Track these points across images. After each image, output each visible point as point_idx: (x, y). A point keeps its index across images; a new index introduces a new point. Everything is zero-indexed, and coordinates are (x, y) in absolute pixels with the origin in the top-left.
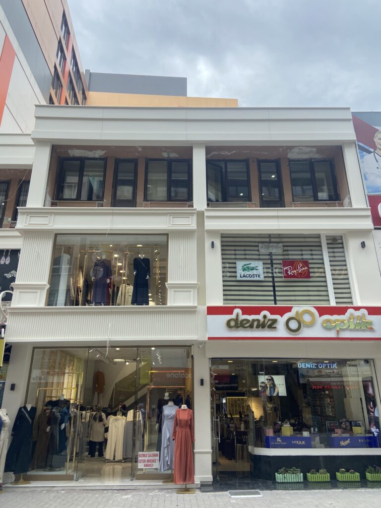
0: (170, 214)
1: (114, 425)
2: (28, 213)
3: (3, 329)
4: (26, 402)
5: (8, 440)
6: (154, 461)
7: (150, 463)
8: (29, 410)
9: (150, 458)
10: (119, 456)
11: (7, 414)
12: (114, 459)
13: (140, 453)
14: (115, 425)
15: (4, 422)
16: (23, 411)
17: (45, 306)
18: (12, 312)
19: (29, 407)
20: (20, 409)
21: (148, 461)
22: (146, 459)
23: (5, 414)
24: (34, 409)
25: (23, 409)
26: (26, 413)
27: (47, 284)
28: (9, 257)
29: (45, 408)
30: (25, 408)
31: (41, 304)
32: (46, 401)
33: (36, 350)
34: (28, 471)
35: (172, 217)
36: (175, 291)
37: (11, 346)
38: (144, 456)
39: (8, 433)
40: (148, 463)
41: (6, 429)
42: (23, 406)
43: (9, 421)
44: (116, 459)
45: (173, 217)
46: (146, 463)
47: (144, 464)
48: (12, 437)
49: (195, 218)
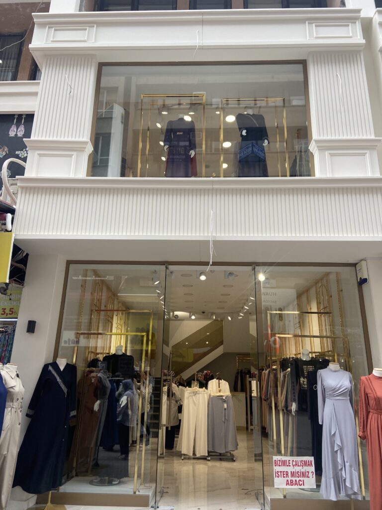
0: (311, 20)
1: (191, 400)
2: (51, 25)
3: (9, 216)
4: (56, 356)
5: (19, 426)
6: (304, 475)
7: (298, 479)
8: (62, 368)
9: (297, 469)
10: (202, 450)
11: (18, 376)
12: (194, 454)
13: (275, 458)
14: (194, 401)
15: (11, 390)
16: (50, 371)
17: (87, 175)
18: (27, 188)
19: (62, 364)
20: (46, 367)
21: (293, 474)
22: (290, 469)
23: (14, 375)
24: (71, 368)
25: (50, 368)
26: (55, 375)
27: (89, 140)
28: (23, 126)
29: (88, 369)
30: (55, 365)
31: (81, 173)
32: (89, 360)
33: (72, 266)
34: (61, 485)
35: (314, 25)
36: (331, 155)
37: (27, 255)
38: (284, 463)
39: (20, 414)
40: (294, 479)
41: (16, 404)
42: (51, 361)
43: (22, 389)
44: (198, 455)
45: (316, 26)
46: (290, 478)
47: (286, 479)
48: (29, 420)
49: (358, 26)
